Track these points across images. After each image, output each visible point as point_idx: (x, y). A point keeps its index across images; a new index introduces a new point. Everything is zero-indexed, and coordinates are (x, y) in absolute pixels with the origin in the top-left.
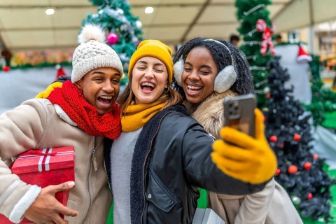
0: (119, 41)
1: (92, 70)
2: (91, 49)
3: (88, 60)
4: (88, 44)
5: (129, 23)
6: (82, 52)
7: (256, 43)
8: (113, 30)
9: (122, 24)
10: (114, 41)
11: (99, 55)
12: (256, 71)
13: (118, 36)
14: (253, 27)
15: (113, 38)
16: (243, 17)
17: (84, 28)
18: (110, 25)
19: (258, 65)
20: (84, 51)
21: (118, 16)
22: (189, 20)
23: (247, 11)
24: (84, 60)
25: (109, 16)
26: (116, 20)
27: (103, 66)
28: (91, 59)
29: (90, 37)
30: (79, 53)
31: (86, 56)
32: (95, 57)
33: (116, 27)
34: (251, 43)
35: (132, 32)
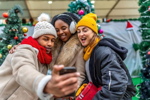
0: (84, 13)
1: (43, 35)
2: (44, 25)
3: (42, 30)
4: (43, 22)
5: (89, 6)
6: (39, 26)
7: (147, 16)
8: (82, 9)
9: (86, 6)
10: (82, 14)
11: (47, 29)
12: (147, 30)
13: (84, 11)
14: (147, 9)
15: (82, 12)
16: (142, 4)
17: (41, 15)
18: (81, 6)
19: (148, 28)
20: (41, 25)
21: (84, 3)
22: (111, 7)
23: (144, 1)
24: (40, 30)
25: (80, 2)
26: (84, 4)
27: (49, 34)
28: (44, 29)
29: (44, 19)
30: (38, 26)
31: (41, 28)
32: (46, 29)
33: (83, 7)
34: (145, 17)
35: (90, 10)
